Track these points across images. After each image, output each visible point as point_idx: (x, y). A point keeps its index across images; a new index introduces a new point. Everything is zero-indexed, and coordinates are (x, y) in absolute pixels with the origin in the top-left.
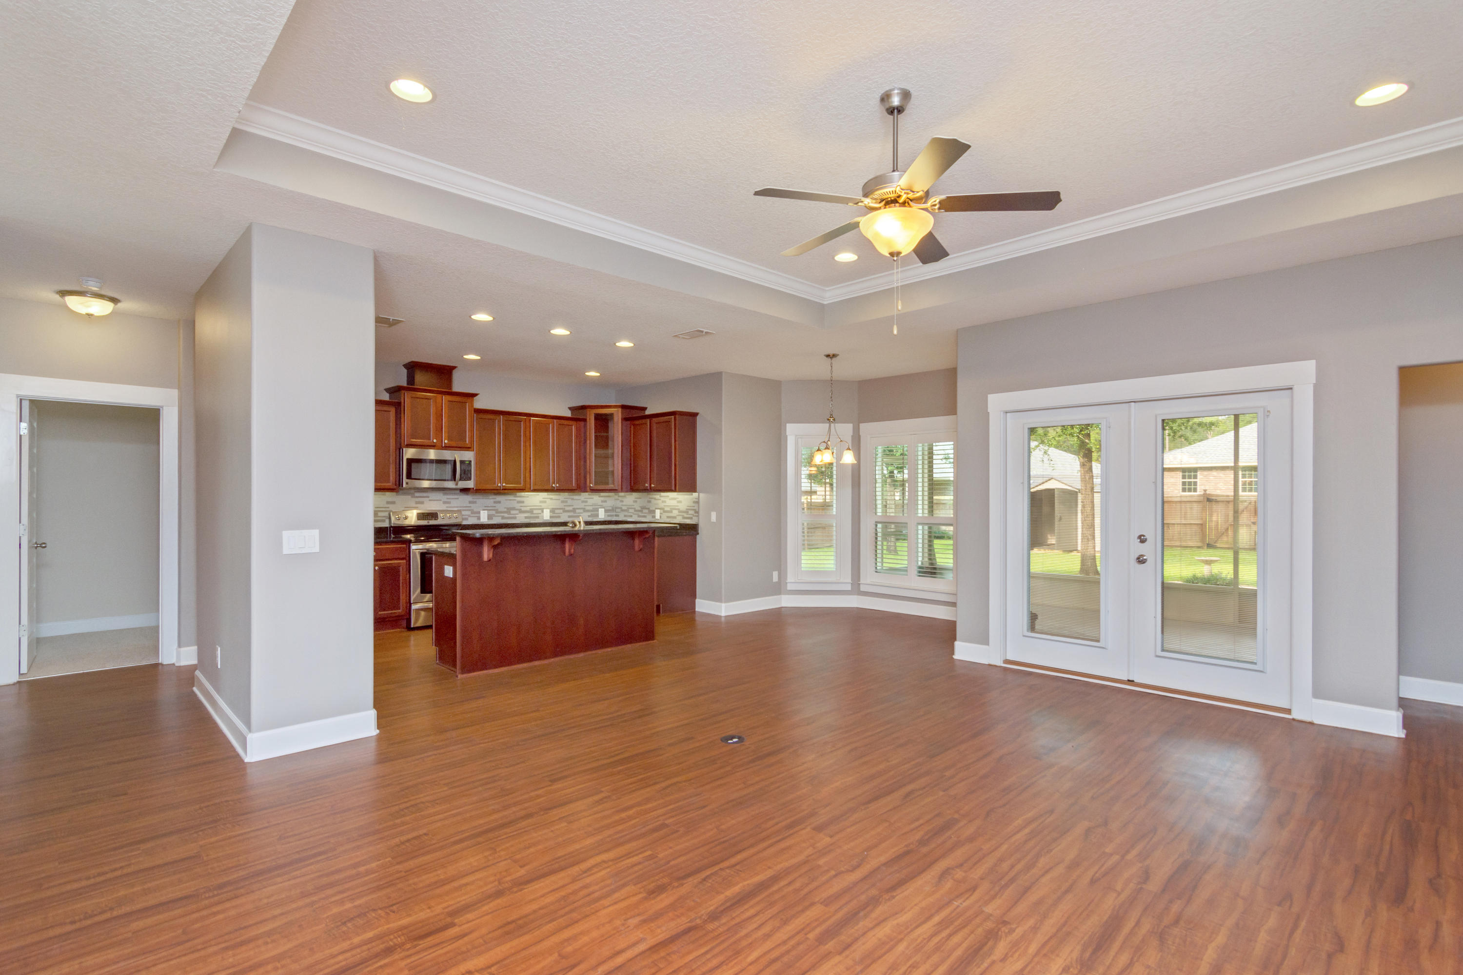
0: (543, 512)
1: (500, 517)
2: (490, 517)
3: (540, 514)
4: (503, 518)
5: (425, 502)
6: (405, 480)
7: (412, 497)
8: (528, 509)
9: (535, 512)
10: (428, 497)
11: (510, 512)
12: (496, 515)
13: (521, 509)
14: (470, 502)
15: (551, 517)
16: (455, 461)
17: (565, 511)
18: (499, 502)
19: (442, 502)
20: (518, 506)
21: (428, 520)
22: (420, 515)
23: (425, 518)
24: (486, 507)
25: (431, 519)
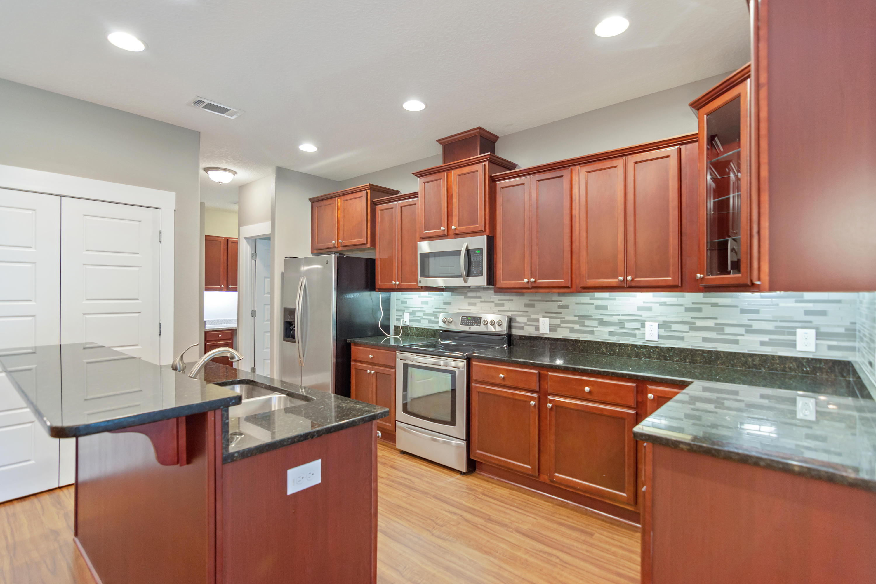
0: (643, 326)
1: (568, 330)
2: (552, 328)
3: (639, 329)
4: (572, 330)
5: (477, 304)
7: (465, 298)
8: (615, 319)
9: (628, 325)
10: (480, 298)
11: (584, 322)
12: (562, 325)
13: (602, 319)
14: (526, 305)
15: (660, 337)
17: (693, 327)
18: (567, 307)
19: (492, 304)
20: (596, 314)
21: (468, 325)
22: (463, 318)
23: (467, 323)
24: (548, 313)
25: (473, 324)
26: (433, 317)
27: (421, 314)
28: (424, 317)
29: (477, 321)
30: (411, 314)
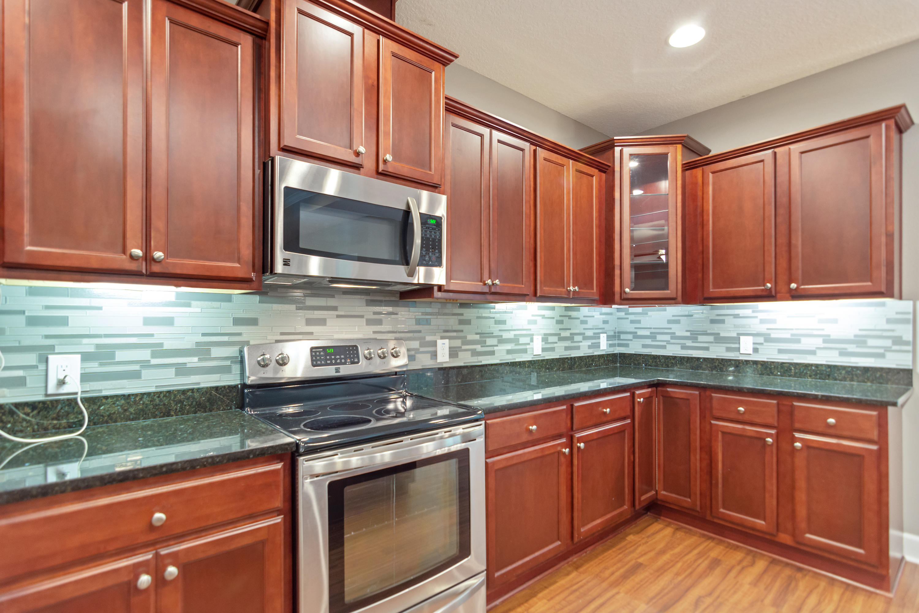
0: (532, 340)
1: (469, 353)
2: (453, 353)
3: (529, 344)
4: (475, 353)
5: (328, 322)
6: (280, 255)
7: (298, 309)
8: (511, 335)
9: (521, 340)
10: (335, 308)
12: (464, 347)
13: (501, 336)
14: (419, 321)
15: (544, 350)
16: (407, 213)
17: (561, 339)
19: (364, 320)
20: (496, 329)
21: (336, 364)
22: (316, 352)
23: (328, 360)
24: (446, 333)
25: (343, 361)
26: (196, 359)
27: (145, 355)
28: (154, 361)
29: (350, 354)
30: (86, 357)
